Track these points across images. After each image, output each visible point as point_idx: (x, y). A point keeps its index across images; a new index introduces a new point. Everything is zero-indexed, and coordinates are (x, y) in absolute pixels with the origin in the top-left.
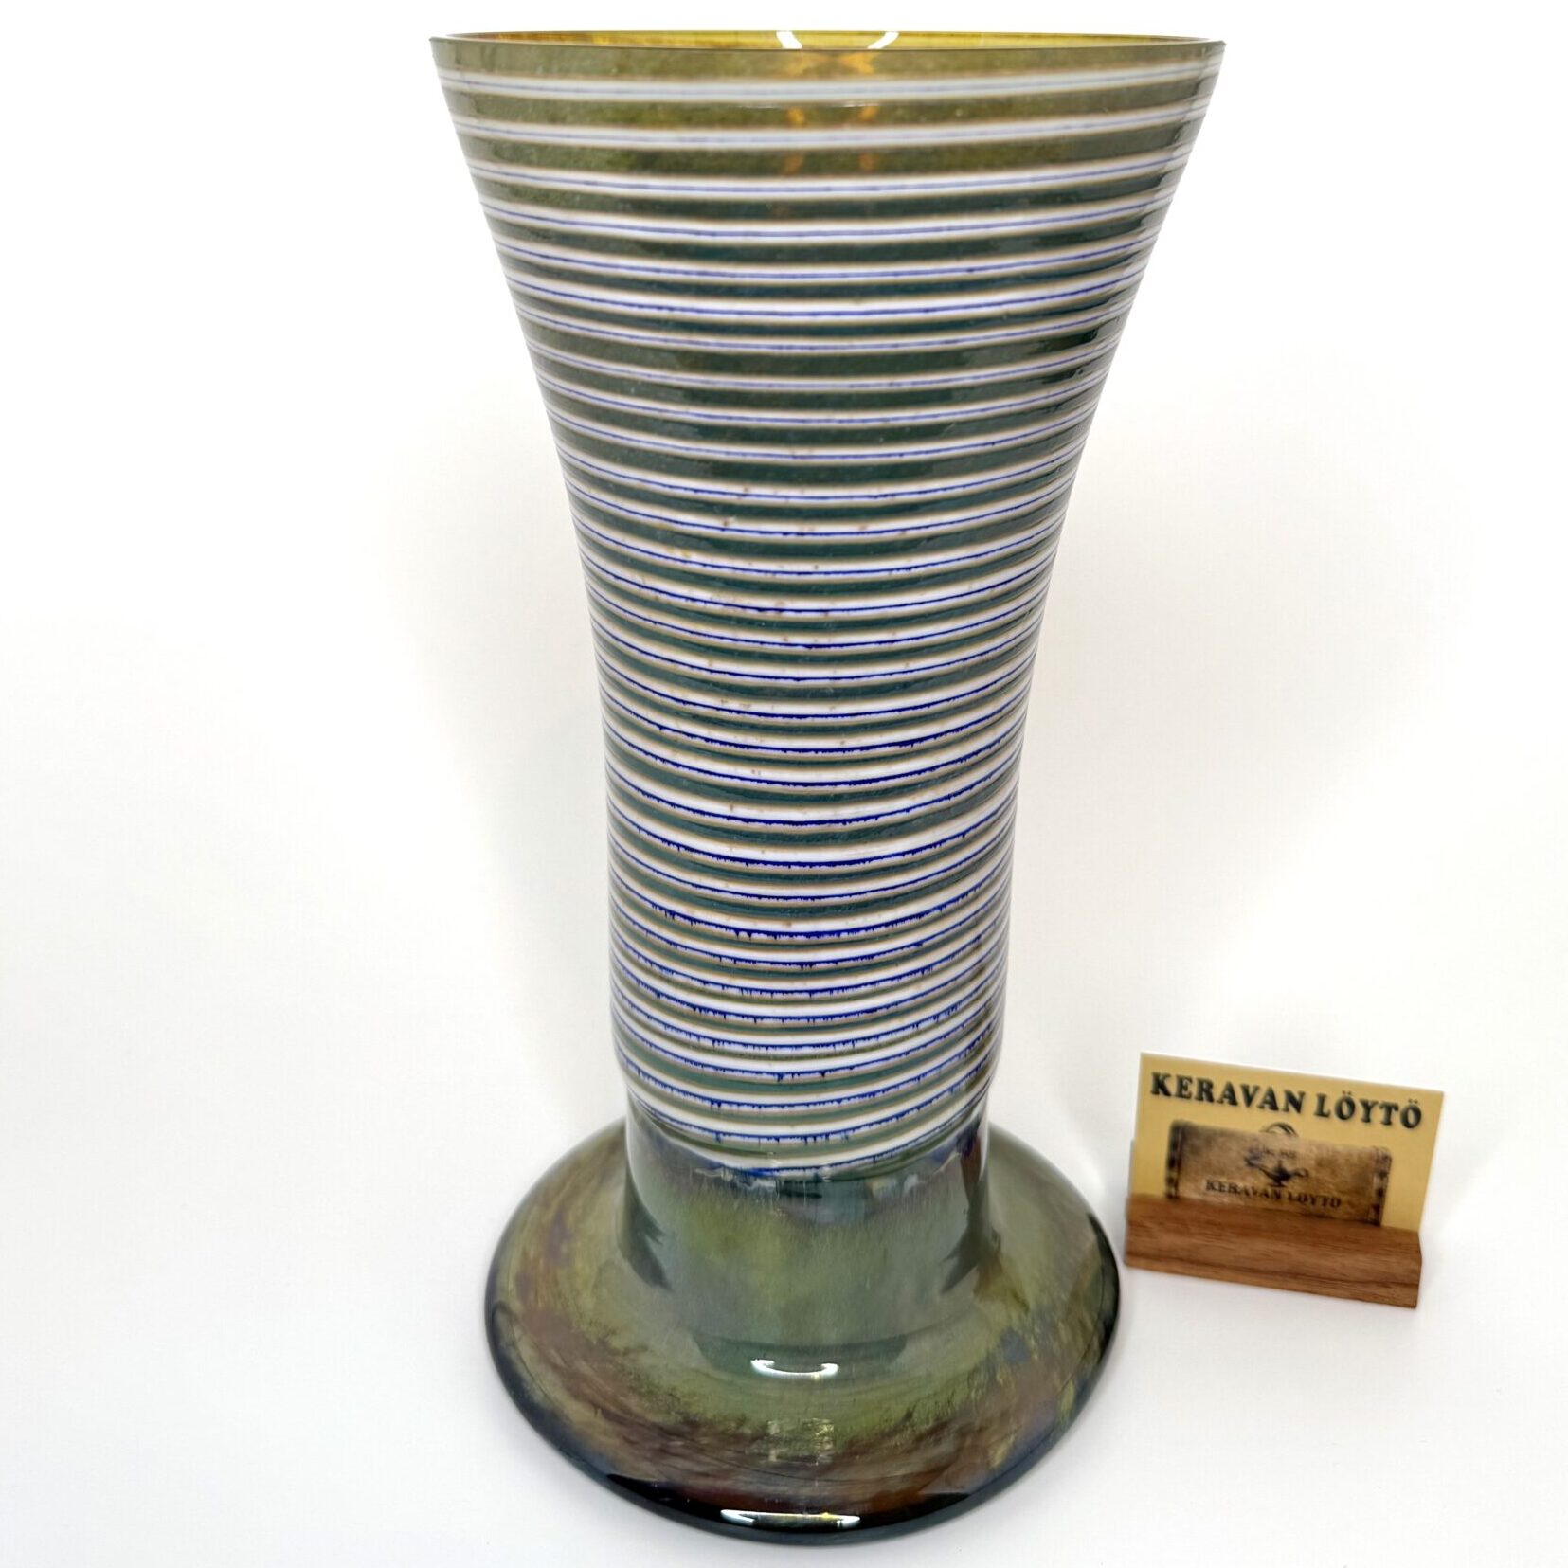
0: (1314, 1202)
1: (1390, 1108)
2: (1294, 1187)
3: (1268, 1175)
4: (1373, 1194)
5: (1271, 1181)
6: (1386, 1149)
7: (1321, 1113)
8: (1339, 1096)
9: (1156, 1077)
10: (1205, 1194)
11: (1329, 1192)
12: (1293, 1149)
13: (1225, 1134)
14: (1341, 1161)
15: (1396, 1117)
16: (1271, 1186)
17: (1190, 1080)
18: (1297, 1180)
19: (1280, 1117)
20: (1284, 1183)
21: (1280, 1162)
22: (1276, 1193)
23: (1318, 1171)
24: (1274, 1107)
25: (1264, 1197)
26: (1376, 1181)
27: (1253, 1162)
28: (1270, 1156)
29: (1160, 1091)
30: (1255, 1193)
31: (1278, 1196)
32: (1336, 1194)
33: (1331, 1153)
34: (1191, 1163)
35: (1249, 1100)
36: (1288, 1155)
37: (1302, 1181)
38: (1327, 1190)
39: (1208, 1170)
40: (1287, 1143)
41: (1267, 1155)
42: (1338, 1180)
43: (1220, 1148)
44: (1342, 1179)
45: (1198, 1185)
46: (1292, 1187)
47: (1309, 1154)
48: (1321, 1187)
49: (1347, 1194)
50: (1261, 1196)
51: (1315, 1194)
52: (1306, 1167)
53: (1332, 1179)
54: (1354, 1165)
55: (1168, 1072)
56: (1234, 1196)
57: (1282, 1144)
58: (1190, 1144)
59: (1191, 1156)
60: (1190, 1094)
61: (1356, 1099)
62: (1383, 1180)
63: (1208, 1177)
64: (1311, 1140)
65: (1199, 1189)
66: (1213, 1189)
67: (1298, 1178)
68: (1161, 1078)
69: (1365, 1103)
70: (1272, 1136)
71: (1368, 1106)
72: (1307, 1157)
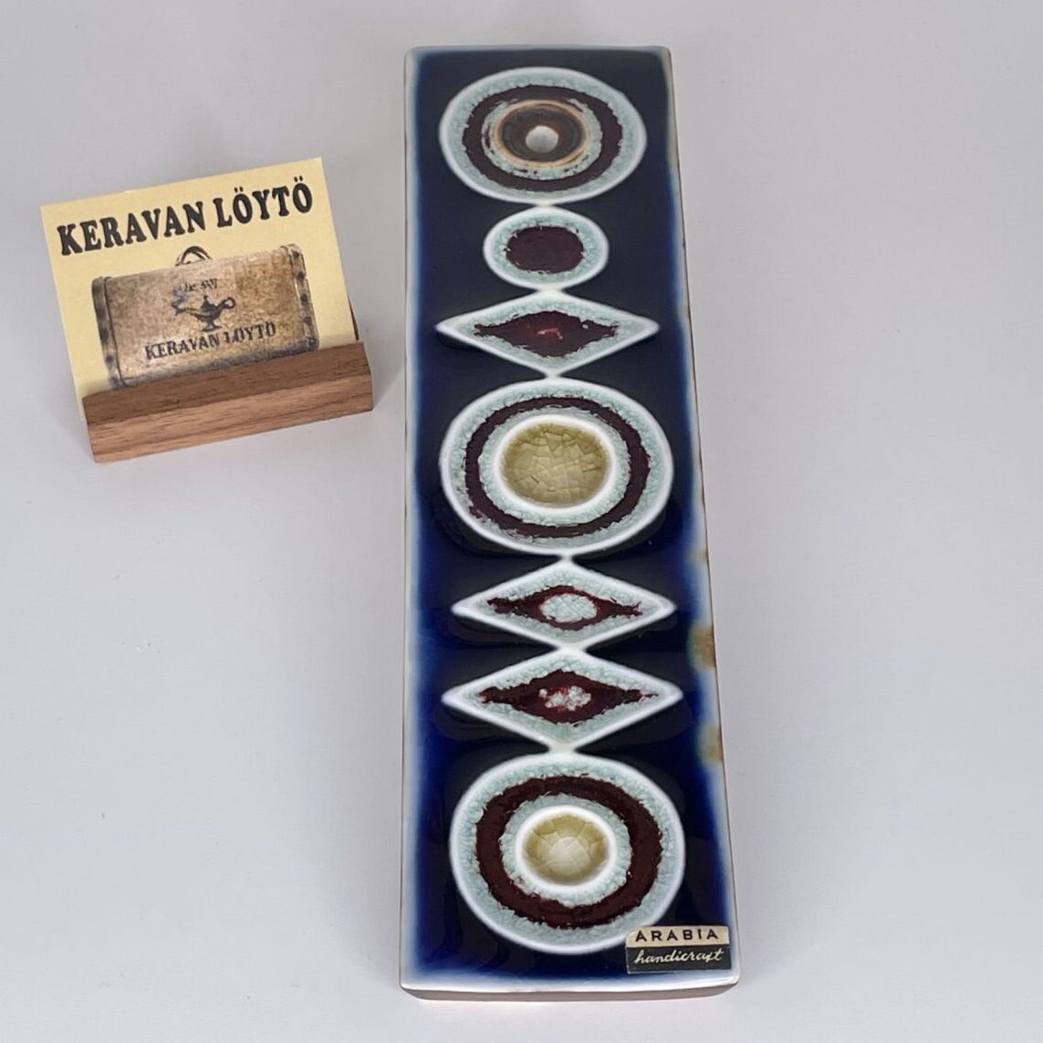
0: (251, 338)
1: (280, 192)
2: (226, 322)
3: (199, 317)
4: (300, 302)
5: (204, 325)
6: (293, 245)
7: (222, 223)
8: (235, 194)
9: (61, 229)
10: (148, 366)
11: (261, 319)
12: (213, 277)
13: (144, 278)
14: (258, 276)
15: (289, 200)
16: (205, 330)
17: (93, 223)
18: (226, 314)
19: (188, 240)
20: (216, 323)
21: (206, 297)
22: (210, 337)
23: (241, 294)
24: (180, 231)
25: (204, 347)
26: (296, 285)
27: (181, 306)
28: (194, 293)
29: (70, 247)
30: (194, 346)
31: (215, 340)
32: (267, 318)
33: (248, 269)
34: (122, 330)
35: (154, 229)
36: (209, 285)
37: (233, 313)
38: (258, 317)
39: (143, 333)
40: (204, 271)
41: (191, 292)
42: (263, 299)
43: (146, 301)
44: (267, 297)
45: (138, 355)
46: (226, 325)
47: (228, 277)
48: (251, 313)
49: (278, 314)
50: (200, 348)
51: (249, 326)
52: (230, 295)
53: (258, 300)
54: (271, 277)
55: (70, 223)
56: (177, 356)
57: (202, 274)
58: (115, 304)
59: (121, 321)
60: (99, 241)
61: (249, 194)
62: (302, 285)
63: (145, 341)
64: (226, 259)
65: (142, 362)
66: (155, 357)
67: (227, 310)
68: (67, 231)
69: (256, 194)
70: (189, 265)
71: (261, 197)
72: (227, 280)
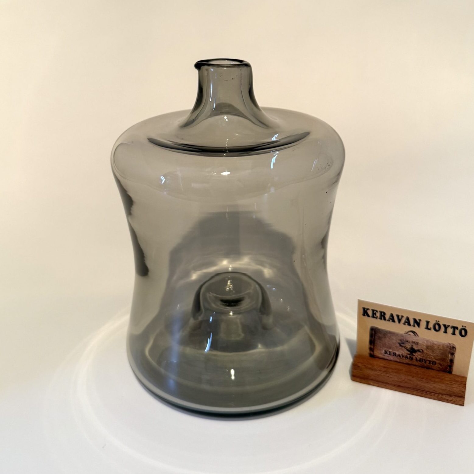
0: (425, 362)
1: (455, 328)
2: (417, 355)
3: (408, 350)
4: (449, 361)
5: (409, 353)
6: (453, 344)
7: (427, 328)
8: (435, 322)
9: (364, 309)
10: (384, 355)
12: (417, 341)
13: (390, 333)
14: (436, 347)
15: (457, 332)
17: (377, 311)
18: (419, 353)
19: (411, 328)
20: (414, 354)
21: (412, 346)
22: (410, 357)
23: (427, 350)
24: (409, 324)
25: (407, 358)
26: (449, 355)
27: (402, 345)
29: (365, 314)
30: (403, 356)
31: (412, 359)
32: (434, 360)
33: (432, 344)
34: (378, 342)
35: (399, 321)
36: (415, 343)
37: (421, 354)
38: (431, 358)
39: (385, 346)
40: (414, 338)
41: (407, 342)
42: (435, 355)
43: (389, 338)
44: (436, 354)
45: (381, 351)
46: (417, 356)
47: (423, 343)
48: (428, 356)
49: (438, 360)
50: (405, 358)
51: (426, 359)
52: (422, 348)
53: (432, 354)
54: (441, 349)
55: (368, 308)
56: (395, 357)
57: (413, 339)
58: (377, 335)
59: (378, 340)
60: (377, 317)
61: (441, 324)
62: (452, 356)
63: (385, 349)
64: (424, 338)
65: (382, 353)
66: (387, 354)
67: (419, 352)
68: (366, 310)
69: (445, 326)
70: (409, 335)
71: (446, 327)
72: (423, 344)
